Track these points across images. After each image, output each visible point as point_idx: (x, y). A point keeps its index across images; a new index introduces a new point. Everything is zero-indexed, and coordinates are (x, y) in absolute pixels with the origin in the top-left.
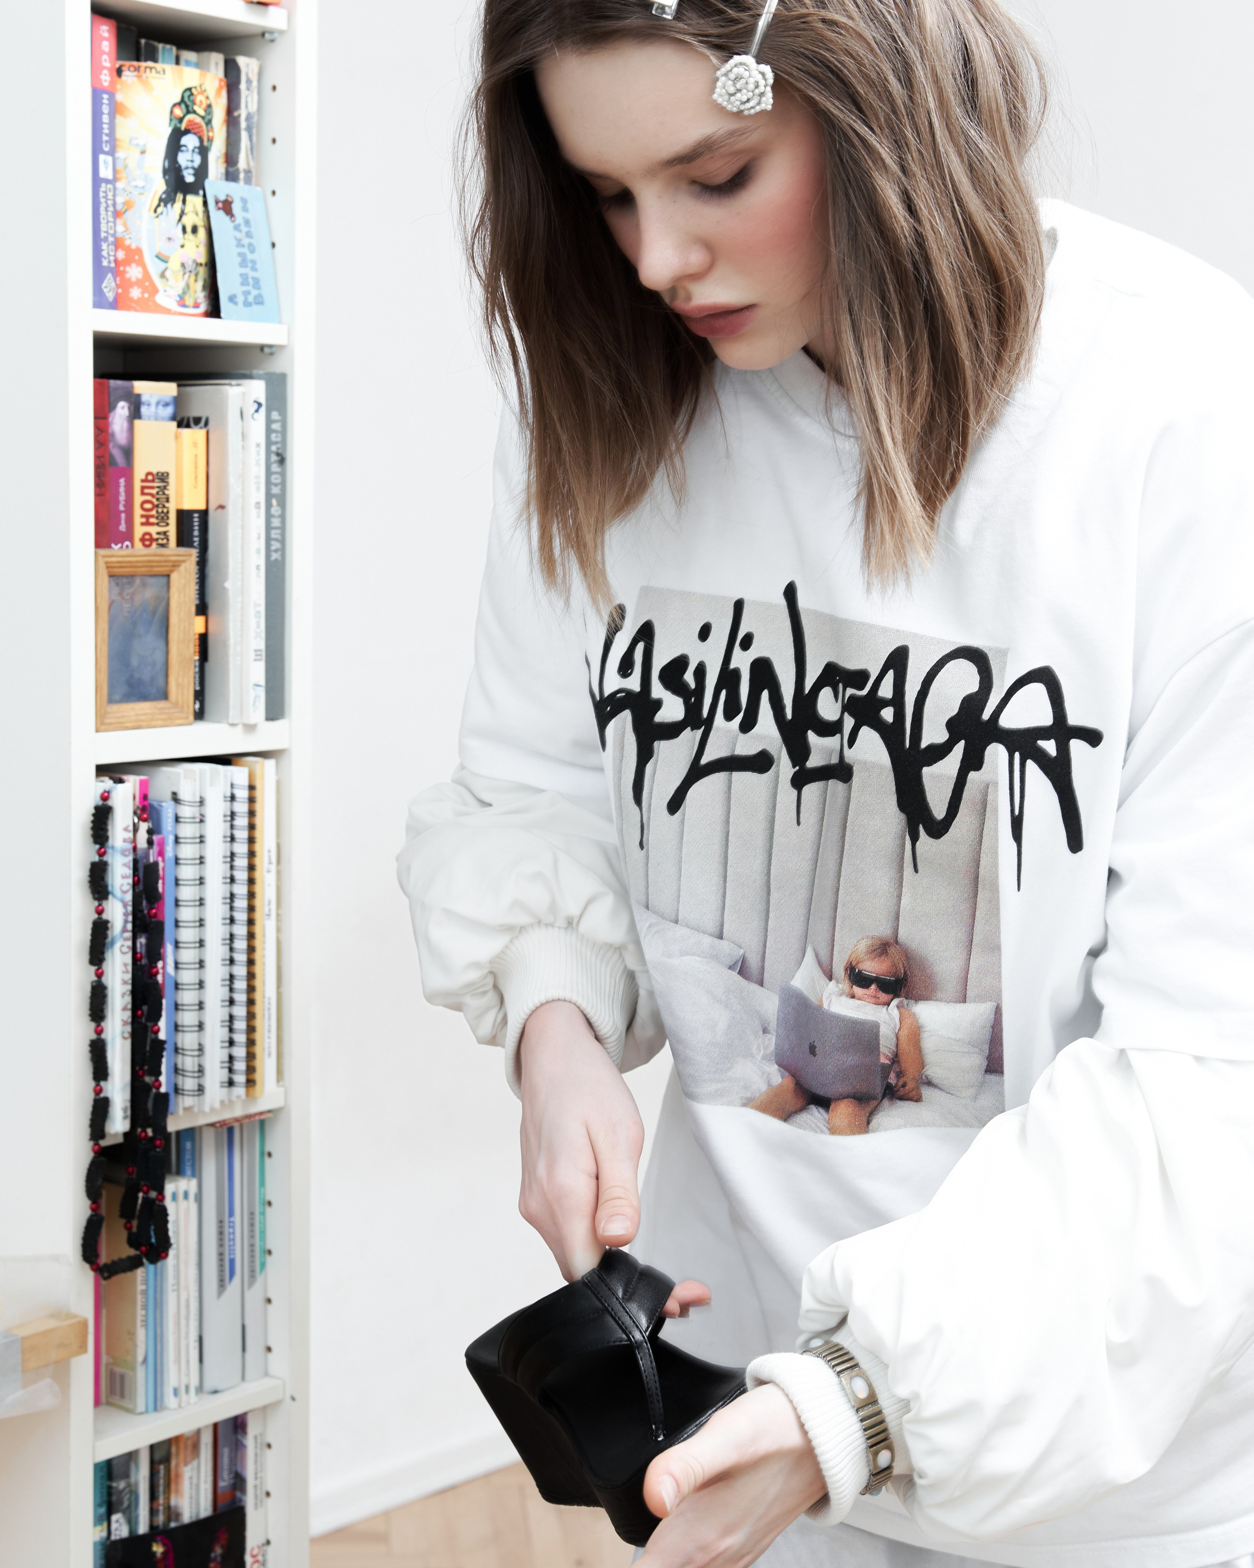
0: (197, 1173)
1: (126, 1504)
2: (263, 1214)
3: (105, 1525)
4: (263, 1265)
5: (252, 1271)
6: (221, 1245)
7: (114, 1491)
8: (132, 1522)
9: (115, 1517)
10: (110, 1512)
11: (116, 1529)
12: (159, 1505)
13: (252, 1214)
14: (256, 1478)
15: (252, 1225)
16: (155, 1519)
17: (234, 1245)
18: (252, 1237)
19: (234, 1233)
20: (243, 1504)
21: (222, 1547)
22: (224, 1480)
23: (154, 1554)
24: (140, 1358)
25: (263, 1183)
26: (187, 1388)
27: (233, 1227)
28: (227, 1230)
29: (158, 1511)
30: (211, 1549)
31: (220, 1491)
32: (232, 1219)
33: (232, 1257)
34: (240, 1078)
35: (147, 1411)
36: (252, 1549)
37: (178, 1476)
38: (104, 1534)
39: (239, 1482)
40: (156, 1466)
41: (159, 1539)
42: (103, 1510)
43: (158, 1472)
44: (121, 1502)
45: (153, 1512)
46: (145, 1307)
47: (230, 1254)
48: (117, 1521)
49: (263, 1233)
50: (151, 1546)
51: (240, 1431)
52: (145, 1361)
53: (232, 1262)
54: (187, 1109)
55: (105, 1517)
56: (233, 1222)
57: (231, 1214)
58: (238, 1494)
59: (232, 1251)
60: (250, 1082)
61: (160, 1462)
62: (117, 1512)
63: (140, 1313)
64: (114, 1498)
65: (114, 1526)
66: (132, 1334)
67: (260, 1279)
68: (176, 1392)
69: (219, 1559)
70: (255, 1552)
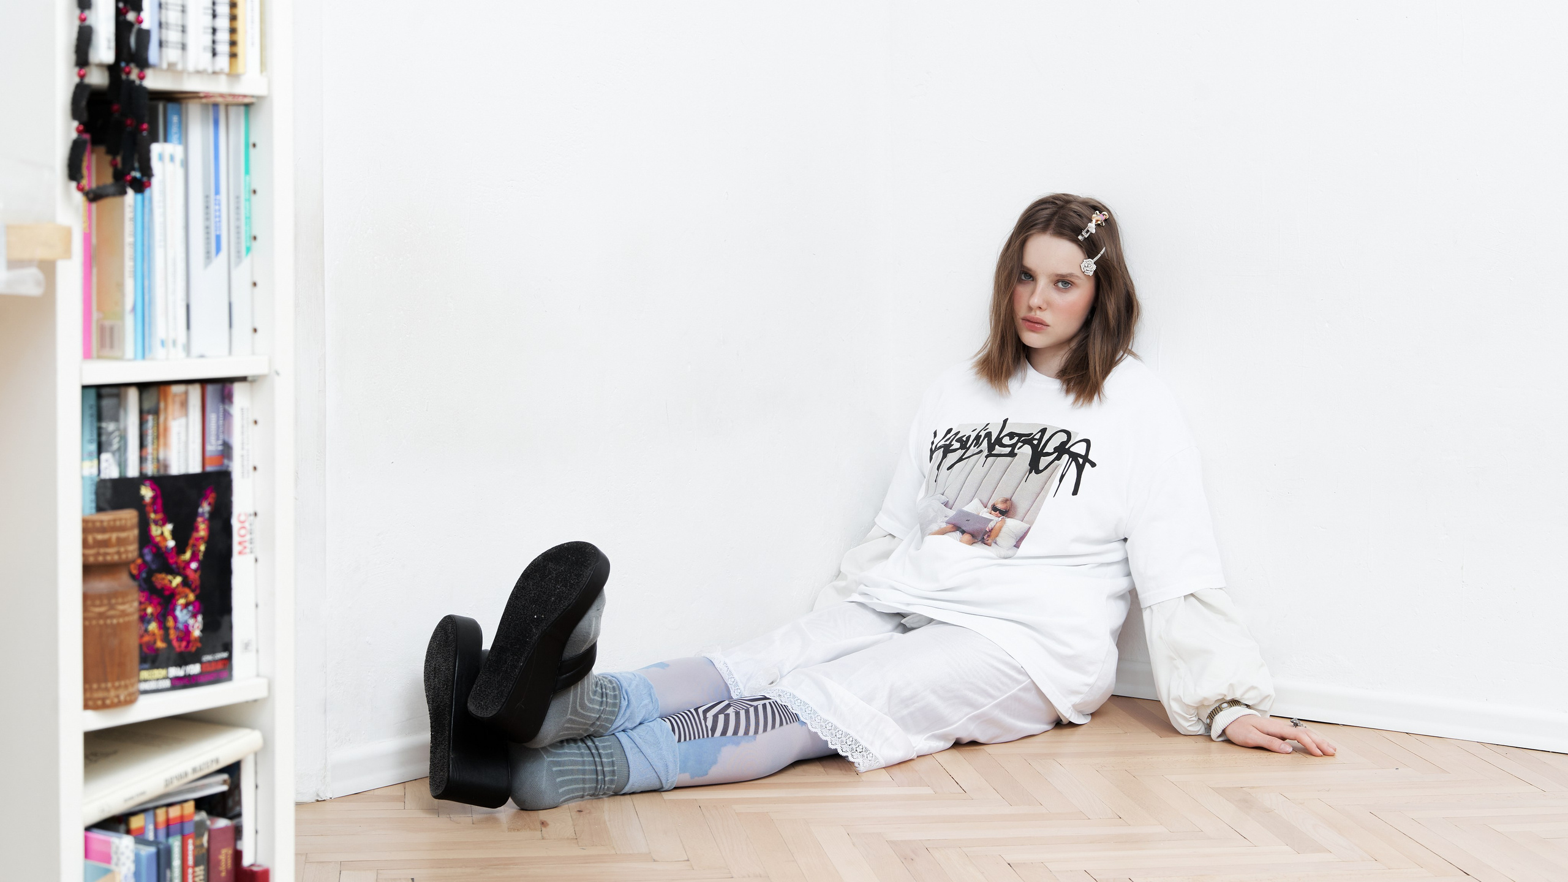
0: (184, 140)
1: (115, 446)
2: (249, 200)
3: (95, 462)
4: (249, 250)
5: (239, 252)
6: (207, 218)
7: (103, 431)
8: (122, 464)
9: (105, 456)
10: (100, 450)
11: (106, 468)
12: (147, 453)
13: (238, 197)
14: (243, 449)
15: (238, 208)
16: (144, 465)
17: (220, 221)
18: (238, 219)
19: (219, 210)
20: (230, 469)
21: (209, 504)
22: (211, 445)
23: (142, 498)
24: (129, 305)
25: (247, 172)
26: (174, 343)
27: (219, 205)
28: (213, 207)
29: (146, 459)
30: (198, 505)
31: (208, 454)
32: (218, 197)
33: (218, 233)
34: (223, 48)
35: (135, 359)
36: (239, 515)
37: (166, 429)
38: (95, 471)
39: (227, 450)
40: (145, 415)
41: (148, 483)
42: (93, 447)
43: (147, 421)
44: (110, 444)
45: (142, 460)
46: (135, 260)
47: (216, 230)
48: (107, 461)
49: (249, 218)
50: (139, 490)
51: (227, 401)
52: (134, 309)
53: (218, 238)
54: (171, 66)
55: (95, 454)
56: (219, 200)
57: (217, 192)
58: (226, 462)
59: (218, 228)
60: (233, 55)
61: (149, 412)
62: (107, 451)
63: (129, 264)
64: (104, 438)
65: (103, 465)
66: (121, 286)
67: (246, 261)
68: (163, 343)
69: (207, 516)
70: (242, 518)
